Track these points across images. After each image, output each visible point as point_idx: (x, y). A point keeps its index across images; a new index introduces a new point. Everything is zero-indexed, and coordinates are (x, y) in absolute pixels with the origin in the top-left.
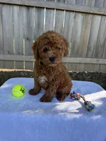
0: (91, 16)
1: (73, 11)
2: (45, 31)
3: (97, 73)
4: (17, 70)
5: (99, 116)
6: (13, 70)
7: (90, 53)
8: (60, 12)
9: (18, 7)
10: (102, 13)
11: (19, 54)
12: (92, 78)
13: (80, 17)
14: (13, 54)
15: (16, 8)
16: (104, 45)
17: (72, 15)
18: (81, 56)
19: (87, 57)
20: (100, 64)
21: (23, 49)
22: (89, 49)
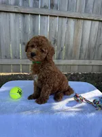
0: (82, 21)
3: (90, 73)
4: (14, 74)
5: (93, 114)
6: (10, 74)
7: (83, 56)
8: (53, 18)
10: (92, 18)
11: (16, 58)
12: (86, 78)
13: (72, 22)
14: (10, 58)
16: (95, 47)
17: (65, 20)
20: (93, 65)
21: (19, 53)
22: (81, 51)
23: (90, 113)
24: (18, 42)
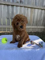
0: (34, 9)
1: (27, 7)
2: (15, 15)
3: (37, 32)
4: (3, 32)
5: (39, 49)
6: (2, 32)
7: (34, 24)
8: (21, 7)
9: (4, 5)
10: (38, 8)
11: (4, 25)
12: (35, 34)
13: (29, 9)
14: (1, 25)
15: (3, 6)
16: (39, 21)
18: (30, 25)
19: (33, 26)
21: (6, 23)
22: (33, 22)
23: (37, 49)
24: (5, 18)
